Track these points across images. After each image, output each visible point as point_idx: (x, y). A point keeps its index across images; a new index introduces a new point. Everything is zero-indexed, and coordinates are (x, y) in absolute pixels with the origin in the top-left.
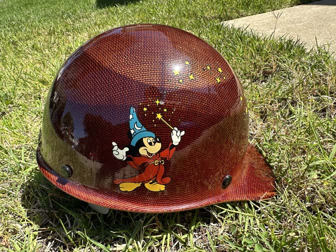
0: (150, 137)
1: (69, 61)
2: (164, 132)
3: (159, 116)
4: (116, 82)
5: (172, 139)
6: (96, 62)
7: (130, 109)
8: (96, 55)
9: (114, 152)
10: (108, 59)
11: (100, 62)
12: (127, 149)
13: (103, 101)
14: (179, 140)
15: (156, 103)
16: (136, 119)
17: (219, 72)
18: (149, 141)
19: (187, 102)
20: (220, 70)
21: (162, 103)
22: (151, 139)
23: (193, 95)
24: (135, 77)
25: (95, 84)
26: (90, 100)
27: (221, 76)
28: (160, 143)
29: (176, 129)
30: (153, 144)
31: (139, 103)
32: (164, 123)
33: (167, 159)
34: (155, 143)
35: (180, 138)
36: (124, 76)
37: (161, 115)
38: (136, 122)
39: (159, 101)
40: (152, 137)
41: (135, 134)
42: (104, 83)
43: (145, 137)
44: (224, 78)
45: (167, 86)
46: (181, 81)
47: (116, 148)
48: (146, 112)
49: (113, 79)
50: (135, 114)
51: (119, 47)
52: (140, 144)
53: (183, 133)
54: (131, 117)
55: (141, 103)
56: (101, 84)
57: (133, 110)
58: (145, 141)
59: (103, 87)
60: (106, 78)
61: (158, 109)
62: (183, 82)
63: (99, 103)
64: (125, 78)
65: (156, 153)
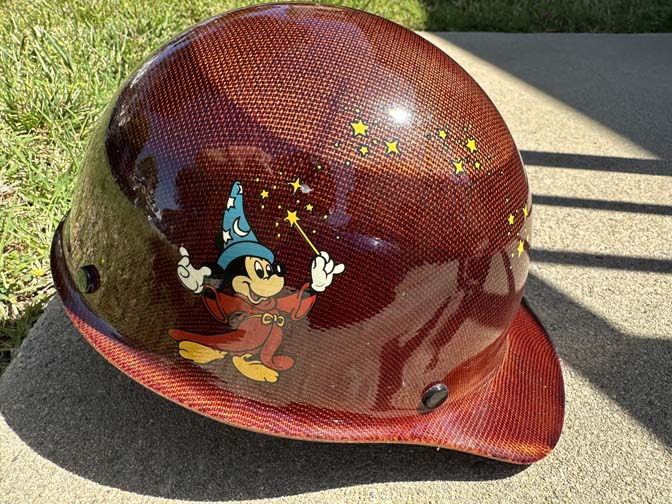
0: (262, 259)
1: (169, 47)
2: (295, 256)
3: (292, 217)
4: (220, 119)
5: (310, 275)
6: (198, 64)
7: (232, 186)
8: (205, 51)
9: (180, 270)
10: (221, 64)
11: (205, 68)
12: (206, 271)
13: (183, 152)
14: (328, 281)
15: (293, 187)
16: (240, 211)
17: (469, 149)
18: (258, 267)
19: (365, 202)
20: (471, 145)
21: (306, 190)
22: (264, 263)
23: (383, 188)
24: (262, 117)
25: (178, 111)
26: (160, 142)
27: (468, 159)
28: (282, 278)
29: (324, 254)
30: (266, 275)
31: (254, 178)
32: (300, 236)
33: (293, 317)
34: (270, 274)
35: (330, 277)
36: (241, 109)
37: (297, 216)
38: (239, 218)
39: (300, 183)
40: (266, 260)
41: (230, 243)
42: (195, 114)
43: (251, 256)
44: (477, 165)
45: (328, 154)
46: (364, 150)
47: (185, 261)
48: (265, 201)
49: (217, 109)
50: (240, 198)
51: (254, 43)
52: (238, 267)
53: (340, 268)
54: (230, 202)
55: (260, 177)
56: (190, 115)
57: (237, 188)
58: (249, 263)
59: (191, 123)
60: (203, 104)
61: (295, 201)
62: (369, 153)
63: (173, 155)
64: (241, 114)
65: (269, 298)
